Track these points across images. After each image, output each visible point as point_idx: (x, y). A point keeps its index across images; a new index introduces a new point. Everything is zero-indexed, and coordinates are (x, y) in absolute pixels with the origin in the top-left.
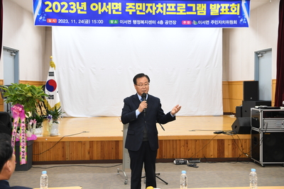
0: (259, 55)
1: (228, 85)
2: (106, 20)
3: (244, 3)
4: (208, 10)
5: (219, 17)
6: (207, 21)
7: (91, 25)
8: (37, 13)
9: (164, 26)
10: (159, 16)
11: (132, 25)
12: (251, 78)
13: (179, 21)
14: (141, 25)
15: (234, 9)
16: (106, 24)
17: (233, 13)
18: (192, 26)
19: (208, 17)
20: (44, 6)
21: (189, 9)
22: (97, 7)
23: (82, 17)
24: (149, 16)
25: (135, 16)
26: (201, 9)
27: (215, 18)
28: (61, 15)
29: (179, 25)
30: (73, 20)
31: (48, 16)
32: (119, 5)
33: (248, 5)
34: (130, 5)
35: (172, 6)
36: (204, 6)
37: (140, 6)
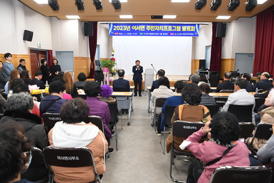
0: (207, 47)
1: (194, 61)
2: (138, 33)
4: (181, 29)
5: (186, 32)
6: (181, 33)
7: (132, 35)
8: (110, 31)
9: (162, 35)
10: (160, 31)
11: (149, 35)
13: (169, 33)
14: (153, 35)
15: (193, 29)
16: (138, 35)
18: (174, 35)
19: (182, 32)
20: (113, 28)
21: (174, 28)
22: (134, 28)
23: (129, 32)
24: (156, 31)
25: (150, 31)
26: (178, 29)
27: (184, 32)
28: (120, 32)
29: (169, 35)
30: (125, 33)
31: (115, 32)
32: (143, 27)
33: (198, 27)
34: (148, 27)
35: (166, 27)
36: (180, 27)
37: (152, 27)
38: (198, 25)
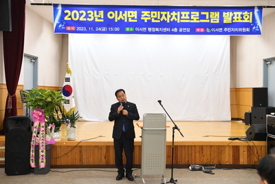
1: (235, 92)
2: (122, 28)
3: (256, 11)
4: (221, 18)
5: (232, 25)
6: (220, 28)
7: (108, 32)
8: (56, 22)
9: (178, 33)
10: (173, 24)
11: (147, 33)
12: (260, 85)
13: (193, 29)
14: (156, 33)
15: (247, 17)
16: (122, 32)
17: (246, 21)
18: (205, 33)
19: (221, 24)
20: (64, 15)
21: (203, 17)
22: (113, 15)
23: (99, 24)
24: (163, 24)
25: (150, 24)
26: (214, 17)
27: (228, 25)
28: (79, 23)
29: (193, 32)
30: (91, 27)
31: (68, 23)
32: (134, 14)
33: (260, 13)
34: (145, 13)
35: (185, 14)
36: (217, 14)
37: (155, 14)
38: (260, 8)
